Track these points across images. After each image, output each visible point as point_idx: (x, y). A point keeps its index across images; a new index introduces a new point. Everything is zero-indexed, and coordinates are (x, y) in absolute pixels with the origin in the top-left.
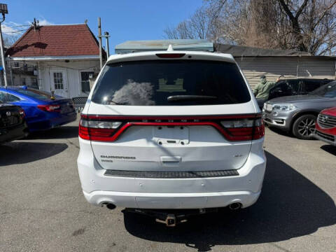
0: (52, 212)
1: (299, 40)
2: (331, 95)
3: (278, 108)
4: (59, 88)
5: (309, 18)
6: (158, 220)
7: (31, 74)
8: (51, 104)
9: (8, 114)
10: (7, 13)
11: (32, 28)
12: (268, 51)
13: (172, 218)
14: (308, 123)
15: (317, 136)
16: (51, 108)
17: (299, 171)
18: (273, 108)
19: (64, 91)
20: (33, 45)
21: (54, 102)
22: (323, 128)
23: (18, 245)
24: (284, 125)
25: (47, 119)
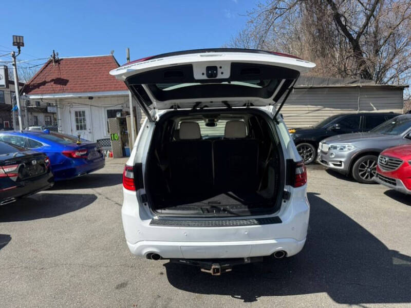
0: (91, 267)
1: (361, 65)
2: (395, 132)
3: (335, 148)
4: (81, 129)
5: (373, 40)
6: (203, 270)
7: (44, 110)
8: (77, 149)
9: (34, 162)
10: (23, 45)
11: (50, 62)
12: (323, 81)
13: (217, 267)
14: (370, 165)
15: (378, 180)
16: (77, 154)
17: (355, 220)
18: (329, 149)
19: (87, 132)
20: (52, 80)
21: (80, 148)
22: (384, 171)
23: (62, 298)
24: (342, 167)
25: (73, 167)
